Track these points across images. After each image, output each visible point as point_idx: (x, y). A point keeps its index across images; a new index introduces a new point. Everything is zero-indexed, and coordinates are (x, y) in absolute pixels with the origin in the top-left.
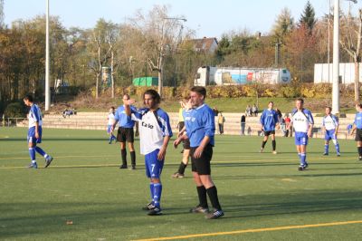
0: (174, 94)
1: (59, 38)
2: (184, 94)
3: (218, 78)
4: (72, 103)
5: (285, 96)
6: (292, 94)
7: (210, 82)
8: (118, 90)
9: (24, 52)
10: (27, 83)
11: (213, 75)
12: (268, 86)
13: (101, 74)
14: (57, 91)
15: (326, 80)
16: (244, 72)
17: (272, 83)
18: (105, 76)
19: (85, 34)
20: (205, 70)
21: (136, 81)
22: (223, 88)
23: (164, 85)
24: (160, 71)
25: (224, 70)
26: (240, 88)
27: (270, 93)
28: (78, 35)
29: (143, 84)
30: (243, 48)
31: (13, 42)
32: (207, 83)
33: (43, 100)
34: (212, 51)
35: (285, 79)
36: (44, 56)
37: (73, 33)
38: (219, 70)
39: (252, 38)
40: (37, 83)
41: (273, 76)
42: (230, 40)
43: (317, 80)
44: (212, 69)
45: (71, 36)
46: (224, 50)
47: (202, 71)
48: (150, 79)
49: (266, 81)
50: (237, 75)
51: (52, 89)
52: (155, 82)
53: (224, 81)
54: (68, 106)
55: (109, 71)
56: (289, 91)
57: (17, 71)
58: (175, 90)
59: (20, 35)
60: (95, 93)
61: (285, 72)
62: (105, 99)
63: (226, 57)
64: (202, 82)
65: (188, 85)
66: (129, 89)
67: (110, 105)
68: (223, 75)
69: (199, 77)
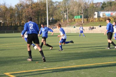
0: (87, 21)
1: (52, 5)
2: (90, 21)
3: (101, 15)
7: (99, 17)
8: (70, 20)
9: (40, 9)
10: (41, 19)
11: (100, 14)
13: (64, 15)
14: (51, 21)
16: (110, 13)
18: (65, 16)
19: (60, 3)
20: (97, 12)
21: (75, 17)
22: (103, 18)
23: (84, 18)
24: (82, 13)
25: (103, 12)
28: (57, 3)
29: (77, 18)
30: (110, 5)
31: (37, 7)
32: (98, 17)
33: (46, 24)
34: (100, 6)
36: (46, 10)
37: (56, 3)
38: (102, 12)
39: (113, 2)
40: (44, 19)
42: (106, 3)
44: (99, 12)
45: (55, 4)
46: (104, 6)
47: (96, 13)
48: (79, 16)
50: (107, 14)
51: (49, 21)
52: (81, 17)
53: (103, 16)
54: (54, 26)
55: (67, 14)
57: (38, 15)
58: (87, 19)
59: (39, 4)
60: (62, 21)
62: (66, 23)
63: (105, 8)
64: (96, 16)
65: (92, 18)
66: (73, 20)
67: (67, 25)
68: (103, 14)
69: (95, 15)
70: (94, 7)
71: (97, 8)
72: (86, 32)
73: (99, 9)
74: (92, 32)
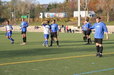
0: (33, 21)
2: (36, 21)
4: (3, 23)
5: (65, 21)
6: (67, 20)
7: (44, 17)
8: (17, 19)
11: (45, 15)
12: (60, 18)
13: (11, 15)
15: (77, 16)
17: (62, 17)
18: (13, 15)
19: (8, 3)
21: (22, 17)
22: (47, 19)
23: (30, 18)
24: (29, 14)
25: (48, 13)
26: (52, 19)
27: (61, 20)
28: (6, 3)
30: (55, 7)
32: (43, 17)
34: (46, 8)
35: (65, 16)
38: (46, 13)
39: (58, 4)
41: (62, 15)
42: (51, 5)
43: (75, 16)
44: (44, 13)
45: (4, 4)
46: (49, 7)
47: (41, 14)
48: (26, 16)
49: (60, 16)
50: (51, 14)
52: (27, 17)
53: (48, 16)
54: (2, 24)
55: (14, 14)
56: (66, 19)
58: (33, 19)
60: (10, 20)
61: (65, 14)
62: (13, 22)
63: (50, 10)
64: (41, 17)
65: (37, 18)
66: (20, 19)
67: (14, 24)
68: (47, 15)
69: (40, 15)
70: (40, 8)
71: (43, 9)
72: (32, 31)
73: (45, 10)
74: (37, 31)
